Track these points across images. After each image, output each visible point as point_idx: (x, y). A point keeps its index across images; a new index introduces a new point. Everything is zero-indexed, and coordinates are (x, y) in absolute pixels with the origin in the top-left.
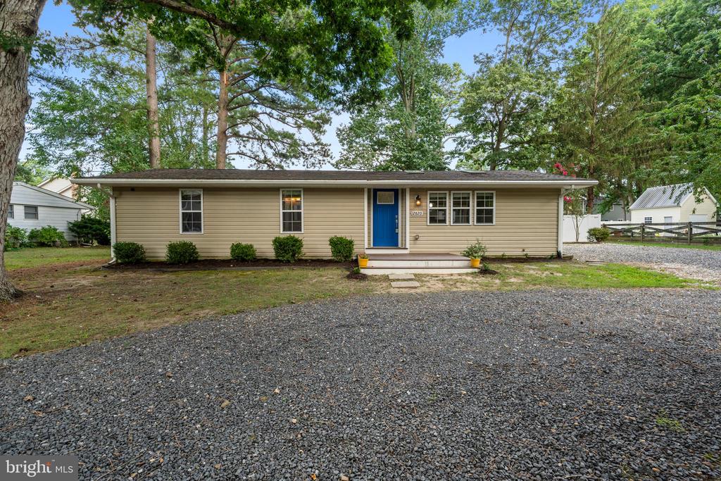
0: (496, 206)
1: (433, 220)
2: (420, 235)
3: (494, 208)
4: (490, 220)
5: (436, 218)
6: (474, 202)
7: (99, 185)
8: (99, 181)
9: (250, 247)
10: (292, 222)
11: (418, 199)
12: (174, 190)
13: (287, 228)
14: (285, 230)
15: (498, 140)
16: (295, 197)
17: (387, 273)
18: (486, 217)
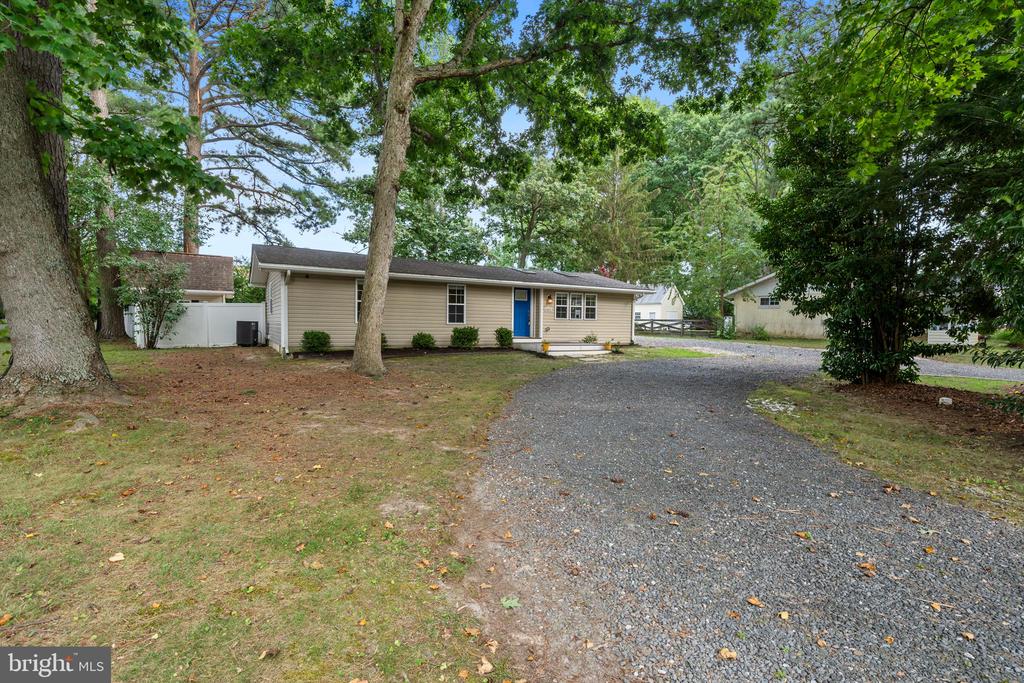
0: (599, 306)
1: (558, 316)
2: (550, 327)
3: (596, 307)
4: (593, 316)
5: (561, 313)
6: (584, 302)
7: (289, 272)
8: (290, 268)
9: (430, 336)
10: (456, 314)
11: (550, 298)
12: (350, 279)
13: (452, 319)
14: (450, 321)
15: (530, 229)
16: (459, 292)
17: (562, 354)
18: (591, 314)
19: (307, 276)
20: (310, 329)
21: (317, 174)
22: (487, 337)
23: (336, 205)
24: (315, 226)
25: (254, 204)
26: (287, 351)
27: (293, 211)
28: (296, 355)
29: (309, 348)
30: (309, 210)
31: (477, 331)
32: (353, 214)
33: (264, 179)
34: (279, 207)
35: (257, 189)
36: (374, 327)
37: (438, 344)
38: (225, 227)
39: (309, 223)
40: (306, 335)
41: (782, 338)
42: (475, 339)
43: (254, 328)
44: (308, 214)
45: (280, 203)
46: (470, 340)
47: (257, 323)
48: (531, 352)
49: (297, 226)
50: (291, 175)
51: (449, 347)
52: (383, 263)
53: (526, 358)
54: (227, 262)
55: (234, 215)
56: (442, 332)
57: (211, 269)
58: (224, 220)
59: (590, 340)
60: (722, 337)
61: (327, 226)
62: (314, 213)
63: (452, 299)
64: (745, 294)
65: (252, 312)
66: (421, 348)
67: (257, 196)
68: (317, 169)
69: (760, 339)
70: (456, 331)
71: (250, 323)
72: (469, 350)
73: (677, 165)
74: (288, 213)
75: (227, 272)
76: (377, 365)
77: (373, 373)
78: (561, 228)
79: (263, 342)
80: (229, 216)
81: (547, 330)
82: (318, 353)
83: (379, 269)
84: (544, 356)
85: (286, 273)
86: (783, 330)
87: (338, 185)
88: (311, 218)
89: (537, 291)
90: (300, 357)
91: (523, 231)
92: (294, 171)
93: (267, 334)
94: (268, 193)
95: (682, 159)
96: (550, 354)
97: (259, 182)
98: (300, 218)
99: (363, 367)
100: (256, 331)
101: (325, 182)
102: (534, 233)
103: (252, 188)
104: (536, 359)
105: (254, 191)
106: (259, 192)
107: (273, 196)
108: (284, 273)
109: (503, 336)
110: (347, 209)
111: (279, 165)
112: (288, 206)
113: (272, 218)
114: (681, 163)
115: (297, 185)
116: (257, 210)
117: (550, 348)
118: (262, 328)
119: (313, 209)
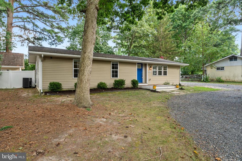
0: (168, 70)
2: (151, 79)
5: (154, 73)
6: (163, 69)
7: (43, 56)
8: (43, 54)
9: (105, 83)
10: (115, 74)
11: (150, 67)
12: (70, 59)
13: (113, 76)
14: (112, 77)
15: (131, 45)
16: (116, 65)
17: (161, 90)
18: (165, 73)
19: (51, 58)
20: (52, 81)
21: (57, 25)
22: (128, 84)
23: (63, 36)
24: (56, 44)
25: (34, 36)
26: (42, 91)
27: (48, 38)
28: (46, 93)
29: (52, 90)
30: (53, 38)
31: (124, 81)
32: (69, 40)
33: (37, 26)
34: (43, 37)
35: (34, 30)
36: (86, 81)
37: (108, 87)
38: (22, 44)
39: (53, 43)
40: (51, 84)
41: (225, 82)
42: (124, 84)
43: (30, 81)
44: (53, 39)
45: (43, 36)
46: (122, 85)
47: (31, 79)
48: (149, 90)
49: (49, 44)
50: (46, 25)
51: (112, 88)
52: (91, 47)
53: (148, 92)
54: (21, 55)
55: (26, 40)
56: (110, 82)
57: (15, 58)
58: (22, 41)
59: (166, 84)
60: (204, 81)
61: (60, 44)
62: (55, 39)
63: (113, 68)
64: (211, 66)
65: (29, 74)
66: (101, 88)
67: (35, 33)
68: (57, 24)
69: (220, 82)
70: (115, 81)
71: (28, 78)
72: (121, 89)
73: (179, 24)
74: (46, 39)
75: (21, 59)
76: (88, 101)
77: (86, 106)
78: (141, 45)
79: (34, 86)
80: (24, 40)
81: (150, 80)
82: (56, 92)
83: (89, 50)
84: (155, 91)
85: (41, 56)
86: (226, 79)
87: (64, 28)
88: (54, 41)
89: (145, 65)
90: (48, 94)
91: (128, 46)
92: (48, 24)
93: (36, 83)
94: (38, 32)
95: (180, 22)
96: (157, 90)
97: (35, 28)
98: (50, 41)
99: (81, 103)
100: (31, 82)
101: (60, 28)
102: (132, 47)
103: (32, 30)
104: (152, 93)
105: (33, 31)
106: (35, 31)
107: (40, 33)
108: (40, 56)
109: (134, 83)
110: (67, 38)
111: (43, 21)
112: (46, 37)
113: (40, 41)
114: (180, 24)
115: (49, 28)
116: (35, 38)
117: (157, 88)
118: (33, 80)
119: (55, 38)
